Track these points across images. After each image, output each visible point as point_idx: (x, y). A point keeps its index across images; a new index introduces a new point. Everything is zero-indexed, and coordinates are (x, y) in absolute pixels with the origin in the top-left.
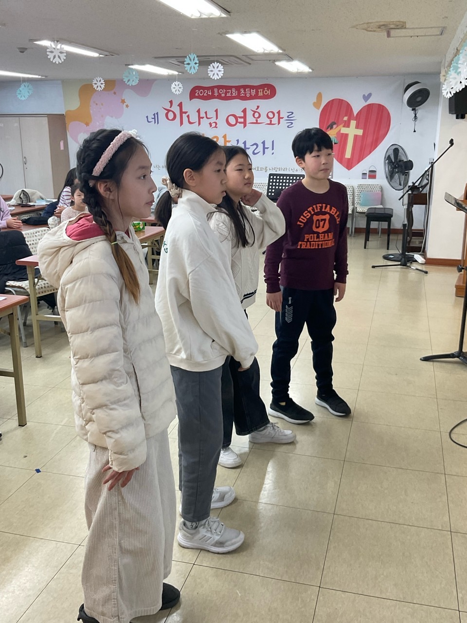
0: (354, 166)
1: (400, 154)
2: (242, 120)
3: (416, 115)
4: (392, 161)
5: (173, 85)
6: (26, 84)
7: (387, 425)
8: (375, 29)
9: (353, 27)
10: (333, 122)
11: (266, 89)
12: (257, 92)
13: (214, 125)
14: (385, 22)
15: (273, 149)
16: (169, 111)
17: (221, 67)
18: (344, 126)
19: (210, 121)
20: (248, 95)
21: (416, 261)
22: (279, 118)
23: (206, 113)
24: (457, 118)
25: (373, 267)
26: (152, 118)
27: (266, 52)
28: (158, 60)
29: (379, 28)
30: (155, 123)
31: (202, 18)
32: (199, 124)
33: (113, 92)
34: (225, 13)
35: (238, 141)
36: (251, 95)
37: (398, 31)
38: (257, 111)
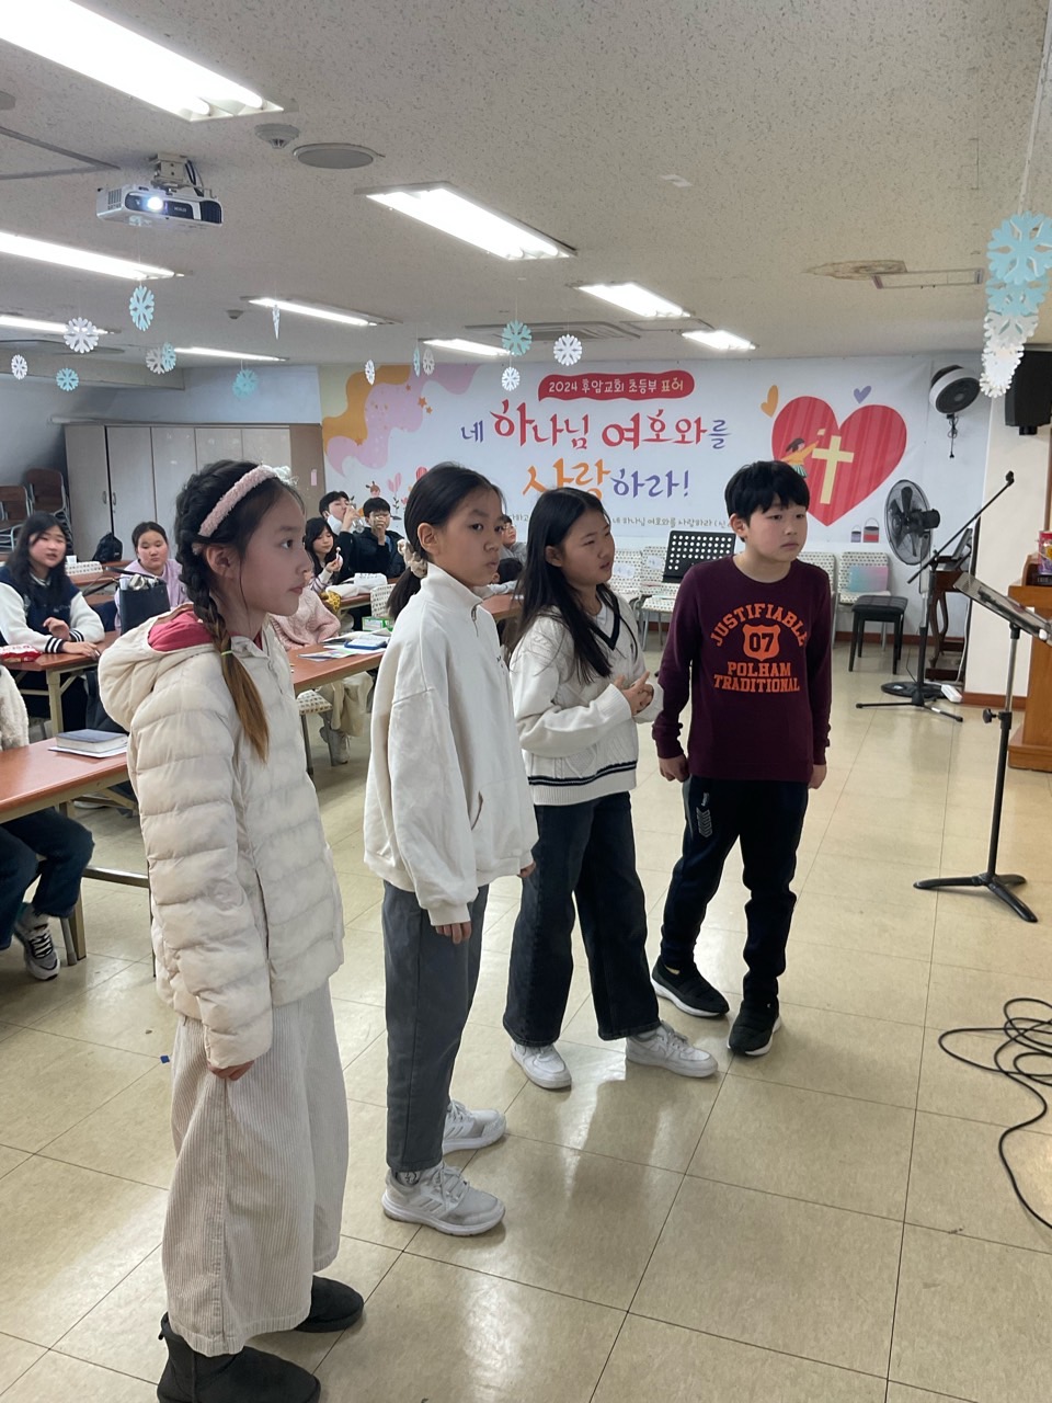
0: (838, 518)
1: (913, 498)
2: (631, 435)
3: (954, 426)
4: (898, 509)
5: (505, 375)
6: (247, 372)
7: (824, 1009)
8: (849, 274)
9: (809, 271)
10: (797, 439)
11: (675, 379)
12: (659, 386)
13: (580, 443)
14: (863, 261)
15: (686, 487)
16: (501, 418)
17: (577, 344)
18: (819, 446)
19: (573, 436)
20: (643, 391)
21: (945, 697)
22: (699, 431)
23: (567, 422)
24: (1022, 433)
25: (860, 706)
26: (472, 431)
27: (660, 316)
28: (472, 331)
29: (856, 272)
30: (476, 439)
31: (528, 261)
32: (555, 441)
33: (406, 384)
34: (568, 252)
35: (623, 471)
36: (648, 391)
37: (894, 277)
38: (659, 418)
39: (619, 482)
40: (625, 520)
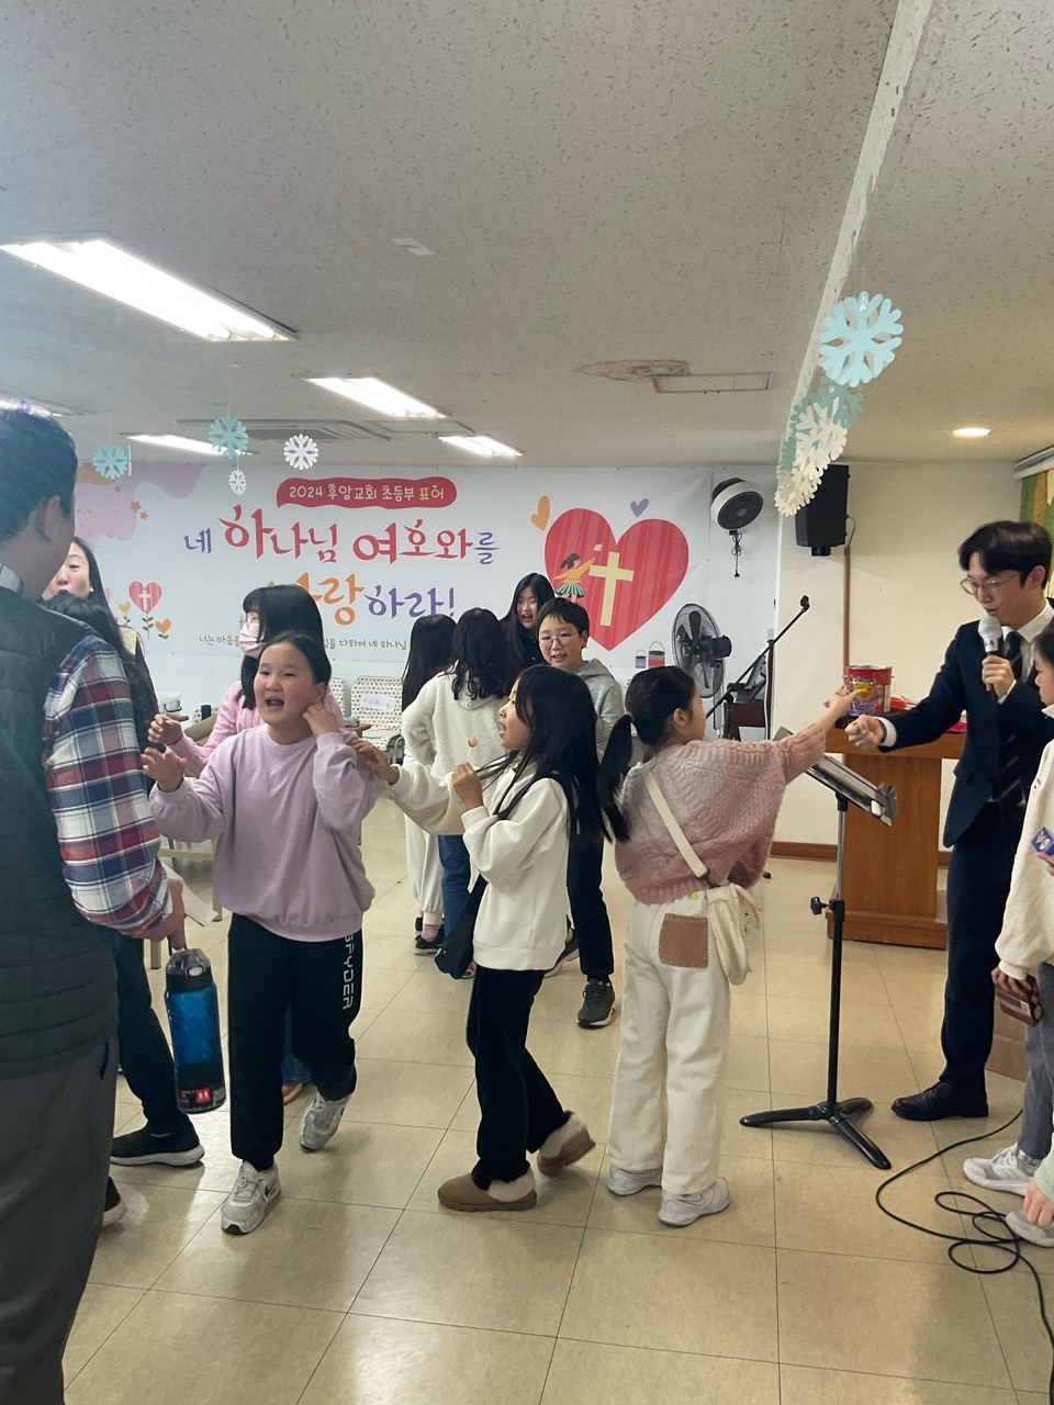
0: (619, 642)
1: (702, 624)
2: (387, 547)
3: (737, 543)
4: (687, 637)
5: (232, 478)
8: (626, 376)
9: (580, 370)
10: (573, 555)
11: (435, 487)
13: (328, 556)
14: (642, 361)
15: (451, 606)
16: (233, 526)
17: (312, 446)
19: (319, 547)
20: (399, 499)
22: (464, 545)
23: (312, 532)
24: (814, 554)
26: (198, 541)
27: (412, 416)
28: (186, 426)
29: (633, 373)
30: (203, 549)
31: (236, 343)
32: (298, 553)
33: (114, 486)
34: (285, 334)
35: (379, 588)
36: (405, 499)
37: (673, 379)
38: (418, 529)
39: (374, 601)
40: (383, 643)
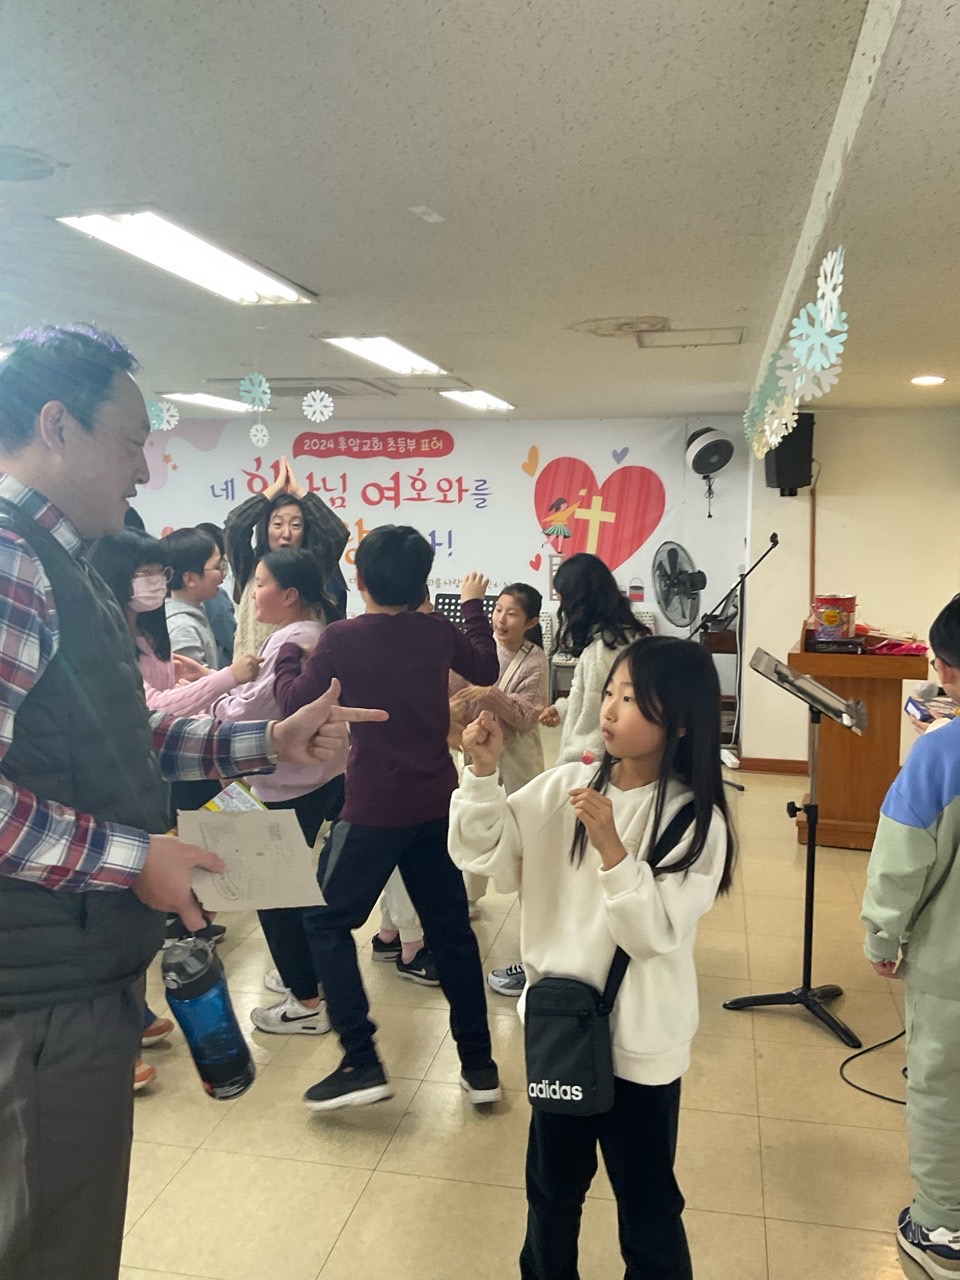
1: (679, 560)
2: (391, 494)
3: (710, 487)
4: (665, 571)
5: (253, 431)
8: (612, 332)
9: (570, 327)
10: (560, 499)
11: (435, 438)
12: (418, 444)
13: (338, 502)
14: (627, 317)
15: (450, 547)
16: (254, 476)
17: (328, 400)
18: (579, 507)
19: (330, 495)
20: (402, 450)
22: (461, 491)
23: (324, 480)
24: (782, 495)
26: (223, 490)
27: (416, 372)
28: (214, 384)
29: (620, 329)
30: (227, 497)
31: (265, 306)
34: (308, 298)
36: (407, 450)
37: (655, 335)
38: (419, 477)
